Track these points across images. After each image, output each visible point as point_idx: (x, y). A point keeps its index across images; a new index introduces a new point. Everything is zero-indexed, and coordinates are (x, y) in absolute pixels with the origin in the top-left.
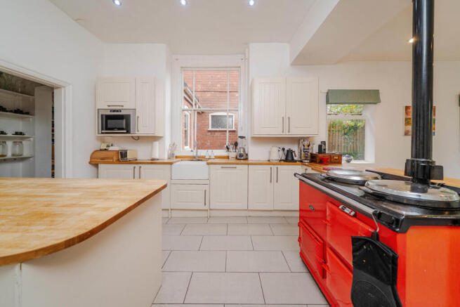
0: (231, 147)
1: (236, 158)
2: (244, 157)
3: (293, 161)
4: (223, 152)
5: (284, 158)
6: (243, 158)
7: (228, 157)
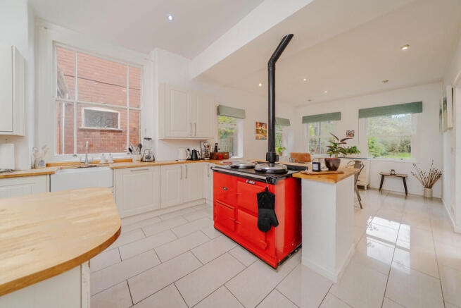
0: (134, 149)
1: (142, 160)
2: (152, 159)
3: (197, 159)
4: (124, 155)
5: (190, 157)
6: (149, 159)
7: (131, 161)
